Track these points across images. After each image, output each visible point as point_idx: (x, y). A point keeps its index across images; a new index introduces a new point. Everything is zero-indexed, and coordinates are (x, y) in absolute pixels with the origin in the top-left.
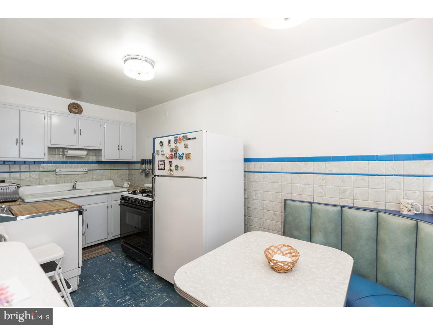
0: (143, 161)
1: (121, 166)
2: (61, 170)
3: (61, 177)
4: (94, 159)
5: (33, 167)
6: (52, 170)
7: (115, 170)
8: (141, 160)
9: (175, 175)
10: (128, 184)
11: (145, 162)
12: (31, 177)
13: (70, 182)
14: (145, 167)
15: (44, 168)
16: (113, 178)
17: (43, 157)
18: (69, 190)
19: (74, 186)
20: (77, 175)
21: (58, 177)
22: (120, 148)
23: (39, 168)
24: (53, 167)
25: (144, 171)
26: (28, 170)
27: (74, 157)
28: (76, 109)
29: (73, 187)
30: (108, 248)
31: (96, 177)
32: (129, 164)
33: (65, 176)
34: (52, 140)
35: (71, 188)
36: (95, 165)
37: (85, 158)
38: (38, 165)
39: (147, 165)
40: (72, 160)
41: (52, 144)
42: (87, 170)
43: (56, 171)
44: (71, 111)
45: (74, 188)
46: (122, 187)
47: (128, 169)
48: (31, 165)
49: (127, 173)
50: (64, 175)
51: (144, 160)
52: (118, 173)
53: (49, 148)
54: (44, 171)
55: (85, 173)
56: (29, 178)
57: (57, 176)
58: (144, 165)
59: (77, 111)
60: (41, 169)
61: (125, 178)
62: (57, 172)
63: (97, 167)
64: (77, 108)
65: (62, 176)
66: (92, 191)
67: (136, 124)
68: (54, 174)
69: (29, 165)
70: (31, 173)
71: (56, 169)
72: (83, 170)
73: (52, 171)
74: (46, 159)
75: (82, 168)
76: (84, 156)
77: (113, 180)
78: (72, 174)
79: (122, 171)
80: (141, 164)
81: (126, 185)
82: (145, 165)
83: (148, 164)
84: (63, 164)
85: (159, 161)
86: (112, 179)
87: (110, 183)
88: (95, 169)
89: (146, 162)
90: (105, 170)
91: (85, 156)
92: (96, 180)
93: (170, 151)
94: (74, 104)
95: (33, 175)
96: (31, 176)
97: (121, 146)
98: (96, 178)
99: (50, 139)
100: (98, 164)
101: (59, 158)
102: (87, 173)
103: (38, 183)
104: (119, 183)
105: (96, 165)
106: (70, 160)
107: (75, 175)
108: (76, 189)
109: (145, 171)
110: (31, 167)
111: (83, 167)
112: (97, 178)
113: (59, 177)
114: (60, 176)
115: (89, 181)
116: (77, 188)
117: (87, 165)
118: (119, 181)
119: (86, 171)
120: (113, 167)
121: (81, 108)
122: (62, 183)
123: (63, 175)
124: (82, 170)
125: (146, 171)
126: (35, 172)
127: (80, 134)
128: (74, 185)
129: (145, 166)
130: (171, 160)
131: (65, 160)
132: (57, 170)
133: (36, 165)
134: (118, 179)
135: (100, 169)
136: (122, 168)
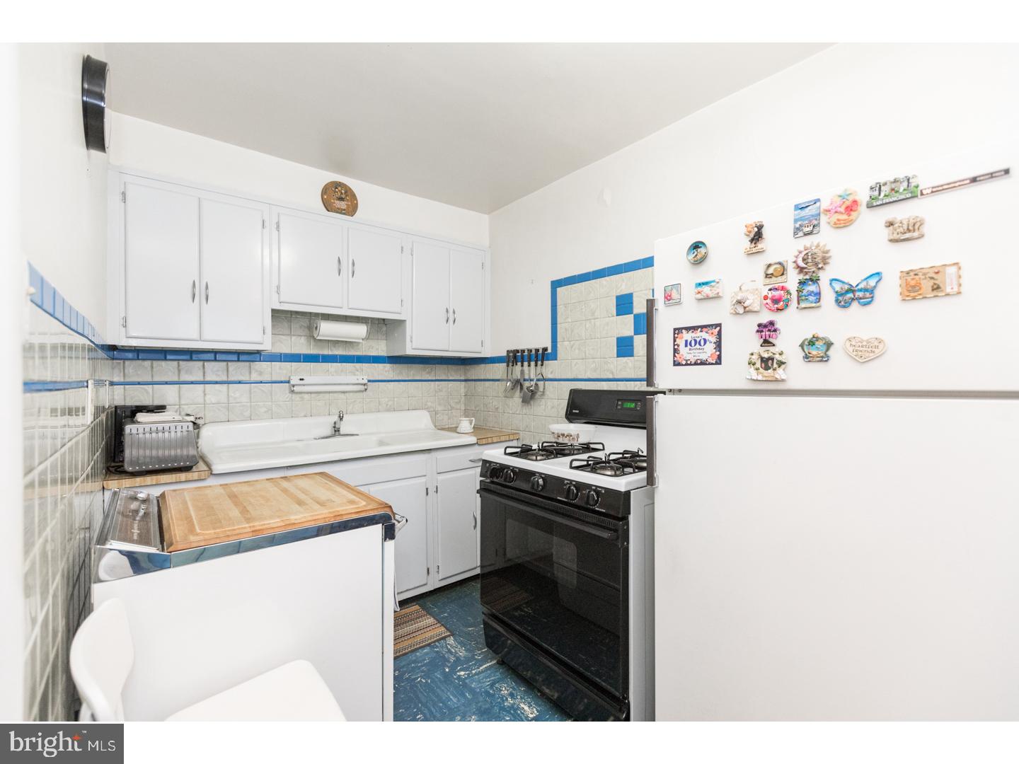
0: (515, 357)
1: (448, 370)
2: (302, 379)
3: (302, 398)
4: (383, 351)
5: (238, 370)
6: (283, 379)
7: (433, 383)
8: (508, 351)
9: (793, 384)
10: (471, 424)
11: (522, 357)
12: (231, 399)
13: (325, 415)
14: (522, 372)
15: (261, 373)
16: (429, 404)
17: (259, 339)
18: (323, 435)
19: (337, 426)
20: (342, 396)
21: (298, 396)
22: (450, 317)
23: (250, 373)
24: (285, 372)
25: (518, 384)
26: (224, 378)
27: (336, 343)
28: (341, 199)
29: (334, 427)
30: (431, 620)
31: (387, 399)
32: (468, 367)
33: (313, 395)
34: (281, 289)
35: (329, 431)
36: (385, 367)
37: (360, 345)
38: (247, 364)
39: (529, 366)
40: (330, 353)
41: (281, 300)
42: (366, 382)
43: (292, 382)
44: (328, 207)
45: (336, 431)
46: (454, 430)
47: (466, 380)
48: (230, 364)
49: (463, 391)
50: (311, 393)
51: (518, 351)
52: (441, 391)
53: (274, 311)
54: (261, 382)
55: (362, 388)
56: (226, 401)
57: (294, 396)
58: (518, 368)
59: (343, 205)
60: (255, 377)
61: (458, 407)
62: (293, 386)
63: (391, 372)
64: (343, 196)
65: (306, 396)
66: (381, 443)
67: (490, 247)
68: (287, 391)
69: (225, 363)
70: (230, 385)
71: (292, 378)
72: (357, 382)
73: (282, 382)
74: (267, 345)
75: (355, 375)
76: (359, 339)
77: (427, 409)
78: (329, 392)
79: (451, 384)
80: (508, 366)
81: (466, 425)
82: (522, 366)
83: (533, 363)
84: (309, 363)
85: (678, 331)
86: (425, 409)
87: (422, 420)
88: (385, 379)
89: (526, 358)
90: (410, 383)
91: (361, 341)
92: (388, 410)
93: (763, 275)
94: (337, 185)
95: (238, 391)
96: (231, 394)
97: (454, 312)
98: (387, 405)
99: (278, 287)
100: (391, 365)
101: (299, 345)
102: (366, 389)
103: (247, 414)
104: (443, 420)
105: (388, 366)
106: (326, 352)
107: (335, 395)
108: (340, 435)
109: (521, 385)
110: (230, 369)
111: (357, 373)
112: (390, 403)
113: (298, 399)
114: (300, 398)
115: (371, 411)
116: (342, 432)
117: (365, 365)
118: (443, 414)
119: (365, 385)
120: (429, 373)
121: (354, 196)
122: (305, 416)
123: (308, 393)
124: (353, 379)
125: (526, 384)
126: (240, 382)
127: (351, 275)
128: (335, 423)
129: (520, 368)
130: (765, 317)
131: (312, 352)
132: (295, 381)
133: (243, 363)
134: (439, 408)
135: (397, 379)
136: (451, 378)
